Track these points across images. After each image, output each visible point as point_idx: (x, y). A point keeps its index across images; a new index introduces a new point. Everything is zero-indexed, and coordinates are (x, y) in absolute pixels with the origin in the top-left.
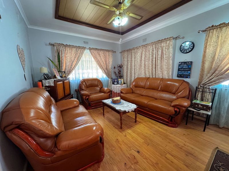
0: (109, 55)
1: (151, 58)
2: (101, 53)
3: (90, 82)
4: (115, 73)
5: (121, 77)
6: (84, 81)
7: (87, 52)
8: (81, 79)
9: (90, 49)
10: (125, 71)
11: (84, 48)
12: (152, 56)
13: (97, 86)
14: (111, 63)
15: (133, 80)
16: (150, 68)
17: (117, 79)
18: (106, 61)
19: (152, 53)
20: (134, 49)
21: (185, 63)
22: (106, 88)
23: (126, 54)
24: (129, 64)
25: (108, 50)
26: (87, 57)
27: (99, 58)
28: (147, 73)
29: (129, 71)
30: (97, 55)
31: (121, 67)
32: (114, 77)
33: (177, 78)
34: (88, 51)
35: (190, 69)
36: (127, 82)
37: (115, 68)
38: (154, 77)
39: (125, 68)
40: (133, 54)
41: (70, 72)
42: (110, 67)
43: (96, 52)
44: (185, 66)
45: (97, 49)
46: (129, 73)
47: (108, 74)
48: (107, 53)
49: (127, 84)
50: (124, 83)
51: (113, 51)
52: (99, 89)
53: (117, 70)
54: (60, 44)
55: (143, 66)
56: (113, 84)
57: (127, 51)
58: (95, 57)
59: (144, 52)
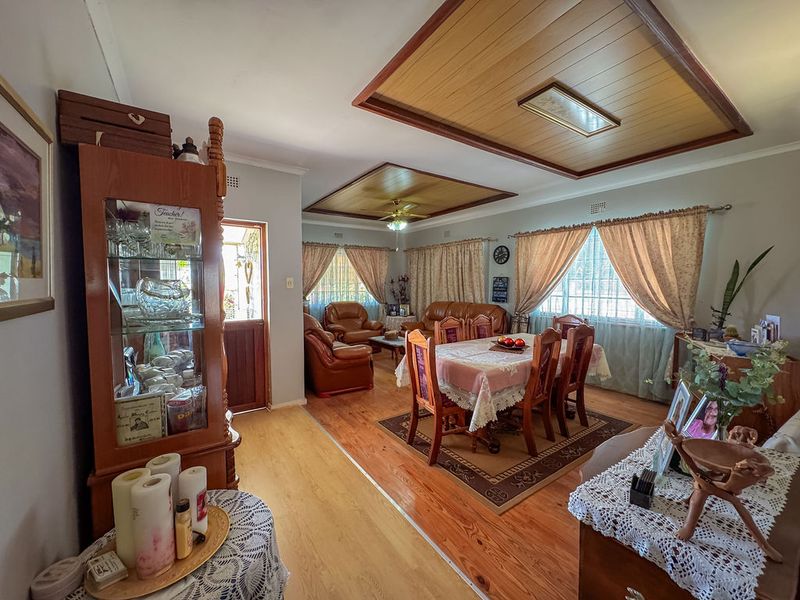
0: (381, 258)
1: (455, 267)
2: (367, 254)
3: (344, 310)
4: (394, 292)
5: (406, 301)
6: (333, 306)
7: (340, 253)
8: (327, 304)
9: (346, 247)
10: (413, 289)
11: (336, 247)
12: (458, 264)
13: (358, 318)
14: (384, 273)
15: (428, 304)
16: (456, 284)
17: (398, 306)
18: (375, 270)
19: (457, 258)
20: (429, 248)
21: (501, 278)
22: (374, 322)
23: (415, 256)
24: (421, 275)
25: (380, 248)
26: (340, 261)
27: (361, 263)
28: (452, 297)
29: (420, 290)
30: (358, 259)
31: (405, 280)
32: (391, 300)
33: (493, 303)
34: (343, 251)
35: (506, 289)
36: (417, 310)
37: (392, 282)
38: (462, 301)
39: (413, 282)
40: (428, 258)
42: (383, 280)
43: (356, 253)
44: (501, 284)
45: (358, 246)
46: (420, 294)
47: (378, 296)
48: (378, 254)
49: (417, 315)
50: (411, 314)
51: (389, 248)
52: (360, 323)
53: (397, 287)
55: (444, 280)
56: (389, 315)
57: (418, 250)
58: (355, 263)
59: (444, 257)
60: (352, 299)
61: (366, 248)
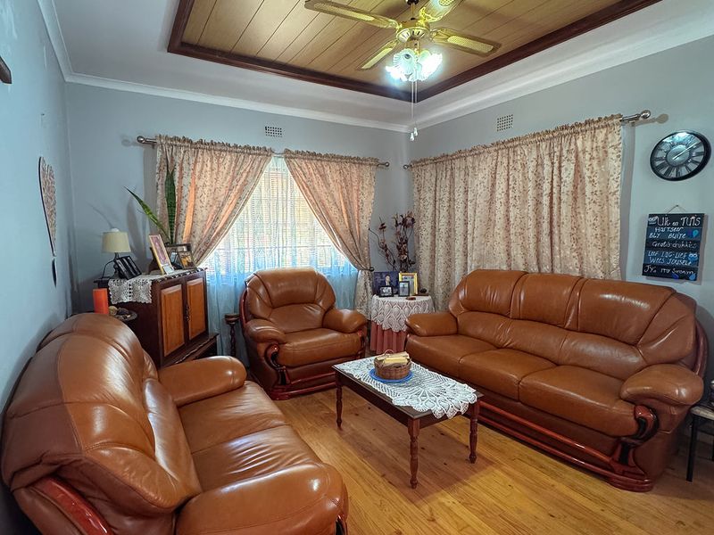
0: (361, 179)
1: (531, 193)
2: (331, 170)
3: (283, 287)
4: (385, 248)
5: (408, 264)
6: (262, 280)
7: (277, 165)
8: (250, 272)
9: (289, 156)
10: (426, 241)
11: (266, 153)
12: (538, 186)
13: (313, 302)
14: (368, 210)
15: (457, 279)
16: (531, 233)
17: (394, 274)
18: (348, 203)
19: (537, 174)
20: (460, 155)
21: (674, 218)
22: (347, 313)
23: (428, 174)
24: (444, 213)
25: (358, 159)
26: (276, 185)
27: (320, 189)
28: (517, 252)
29: (441, 244)
30: (316, 179)
31: (407, 223)
32: (379, 263)
33: (644, 280)
34: (282, 163)
35: (695, 245)
36: (432, 285)
37: (383, 227)
38: (546, 269)
39: (425, 228)
40: (459, 177)
41: (208, 245)
42: (365, 224)
43: (310, 167)
44: (675, 233)
45: (314, 154)
46: (441, 251)
47: (356, 254)
48: (354, 169)
49: (432, 293)
50: (422, 292)
51: (376, 160)
52: (318, 313)
53: (391, 239)
54: (175, 139)
55: (500, 223)
56: (377, 292)
57: (435, 161)
58: (307, 188)
59: (502, 171)
60: (302, 264)
61: (331, 158)
